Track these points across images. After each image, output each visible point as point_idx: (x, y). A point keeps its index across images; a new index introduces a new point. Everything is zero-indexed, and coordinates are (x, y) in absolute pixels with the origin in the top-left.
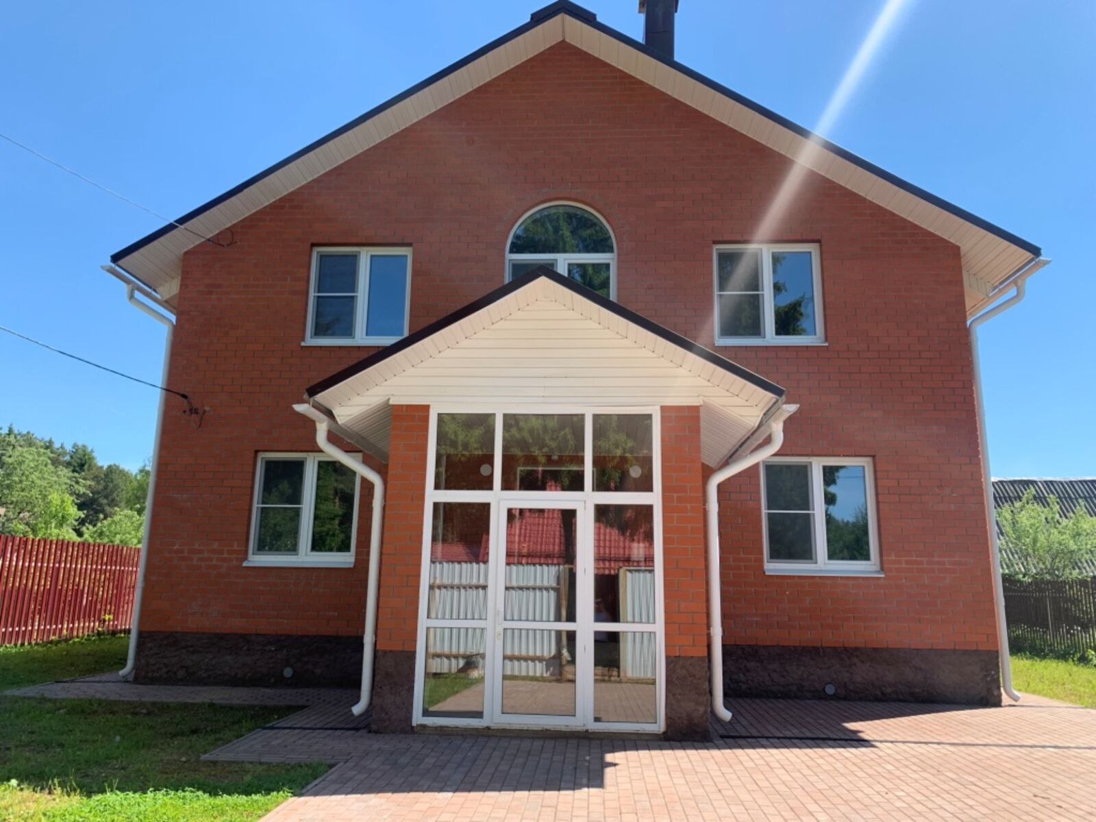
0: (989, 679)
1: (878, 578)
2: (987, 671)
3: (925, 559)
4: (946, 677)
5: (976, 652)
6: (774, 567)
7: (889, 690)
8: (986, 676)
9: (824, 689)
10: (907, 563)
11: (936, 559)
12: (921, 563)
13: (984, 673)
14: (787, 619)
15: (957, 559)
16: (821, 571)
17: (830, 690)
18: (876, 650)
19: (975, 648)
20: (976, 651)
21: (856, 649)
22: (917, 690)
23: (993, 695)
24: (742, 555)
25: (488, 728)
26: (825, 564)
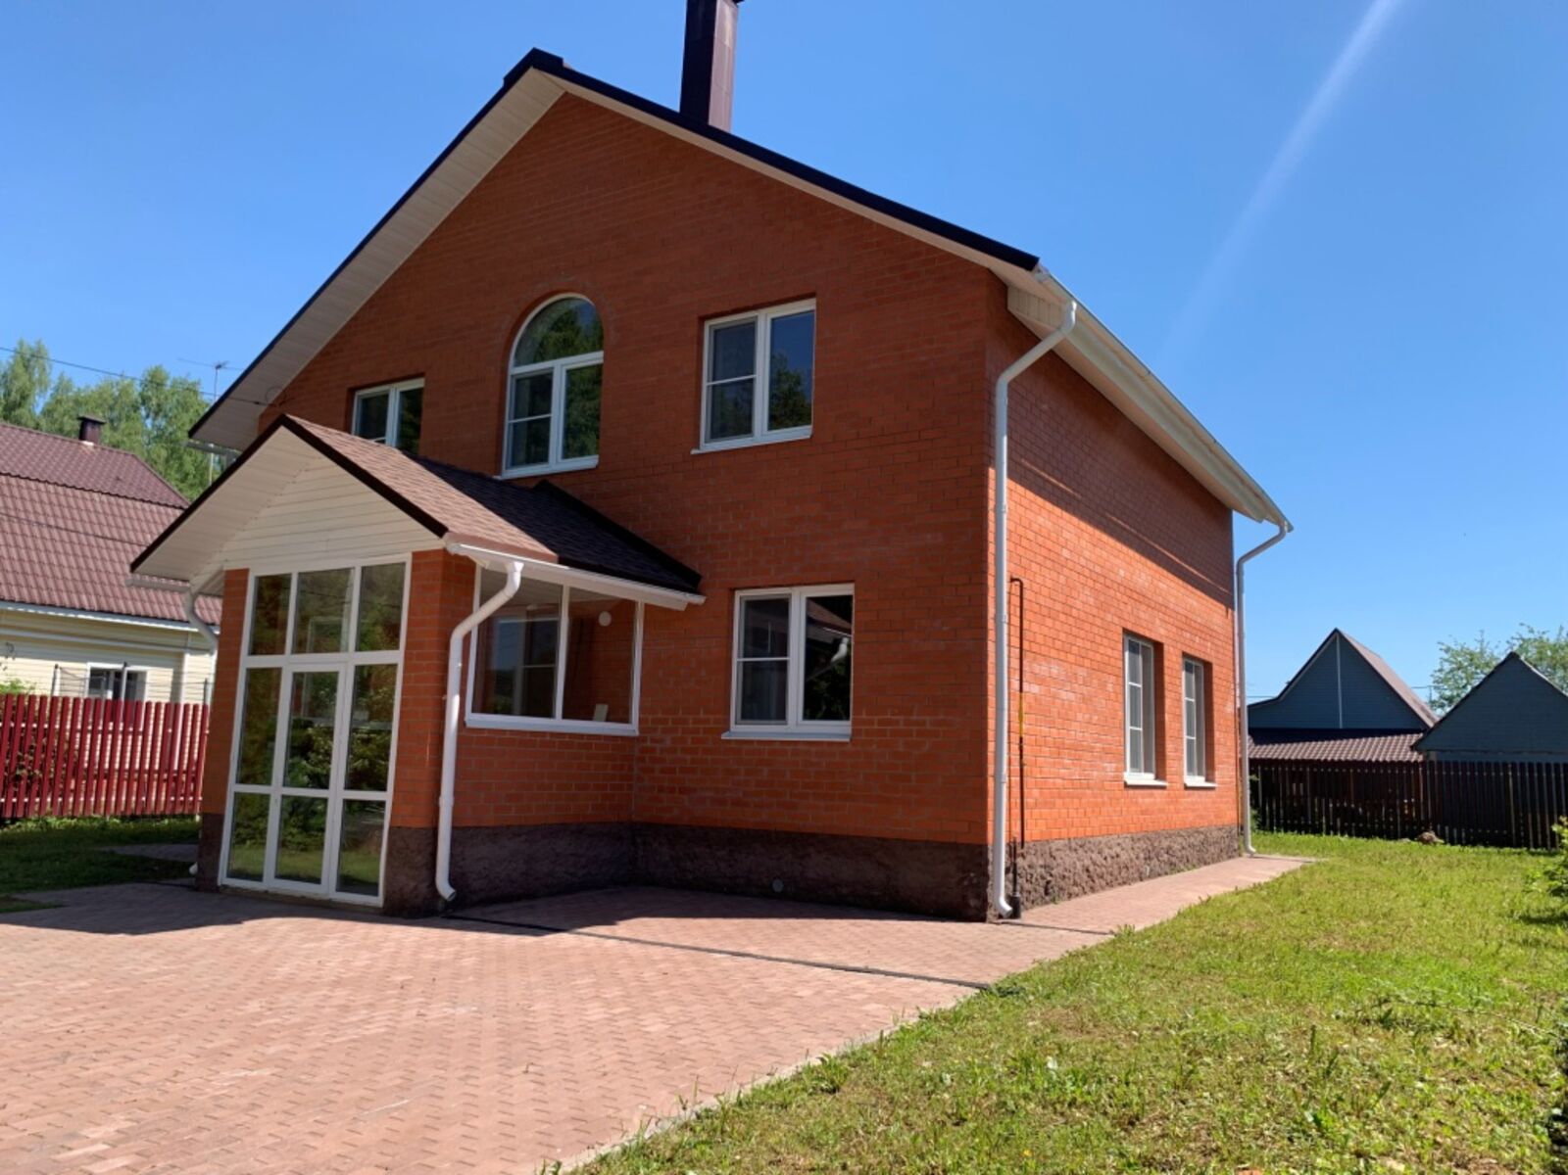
0: (966, 883)
1: (846, 743)
2: (964, 872)
3: (901, 718)
4: (913, 878)
5: (955, 846)
6: (742, 730)
7: (845, 891)
8: (963, 879)
9: (771, 885)
10: (880, 723)
11: (915, 718)
12: (897, 722)
13: (961, 875)
14: (741, 795)
15: (941, 717)
16: (792, 734)
17: (778, 886)
18: (835, 837)
19: (953, 840)
20: (955, 843)
21: (813, 835)
22: (876, 893)
23: (969, 906)
24: (702, 715)
25: (266, 892)
26: (797, 724)
